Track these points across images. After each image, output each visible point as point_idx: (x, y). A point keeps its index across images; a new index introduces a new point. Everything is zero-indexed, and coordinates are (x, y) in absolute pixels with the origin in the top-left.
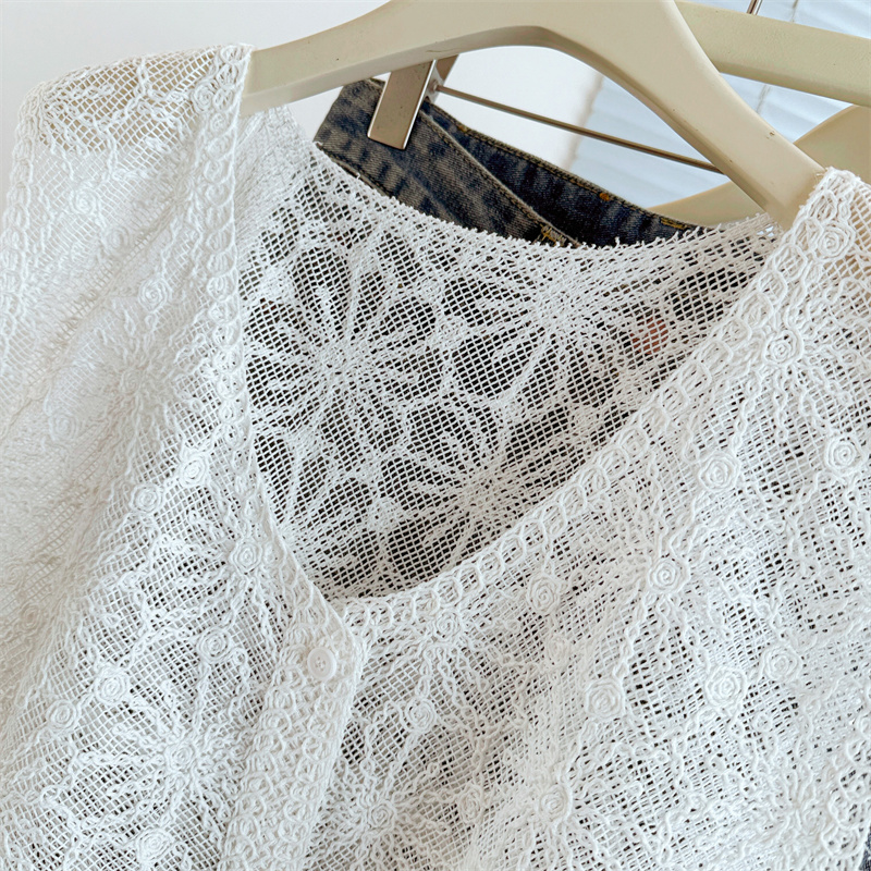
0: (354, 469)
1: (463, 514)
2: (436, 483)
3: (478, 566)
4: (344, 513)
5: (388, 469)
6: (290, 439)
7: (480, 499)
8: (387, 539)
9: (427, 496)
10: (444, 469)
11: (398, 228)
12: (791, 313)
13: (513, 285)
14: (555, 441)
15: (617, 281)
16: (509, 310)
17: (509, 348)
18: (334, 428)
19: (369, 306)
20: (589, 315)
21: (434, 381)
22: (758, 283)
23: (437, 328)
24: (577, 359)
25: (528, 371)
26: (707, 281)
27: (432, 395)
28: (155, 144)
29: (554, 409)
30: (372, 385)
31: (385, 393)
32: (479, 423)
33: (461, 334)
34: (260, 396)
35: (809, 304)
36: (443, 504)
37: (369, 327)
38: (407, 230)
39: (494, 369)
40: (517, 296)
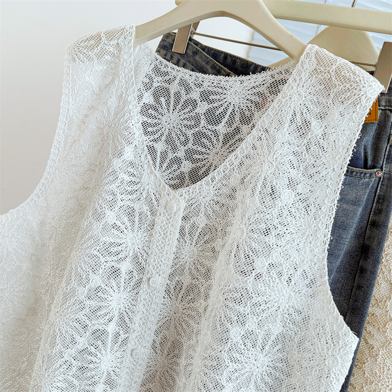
0: (176, 153)
1: (211, 163)
2: (201, 154)
3: (215, 175)
4: (174, 167)
5: (187, 152)
6: (156, 145)
7: (215, 158)
8: (188, 173)
9: (199, 159)
10: (204, 150)
11: (184, 76)
12: (300, 87)
13: (220, 90)
14: (237, 137)
15: (251, 86)
16: (220, 98)
17: (221, 110)
18: (169, 141)
19: (177, 102)
20: (244, 97)
21: (199, 123)
22: (290, 80)
23: (198, 106)
24: (241, 111)
25: (227, 117)
26: (278, 82)
27: (198, 127)
28: (108, 57)
29: (236, 127)
30: (180, 126)
31: (184, 128)
32: (213, 134)
33: (206, 107)
34: (146, 133)
35: (305, 84)
36: (204, 161)
37: (177, 108)
38: (187, 77)
39: (217, 117)
40: (222, 94)
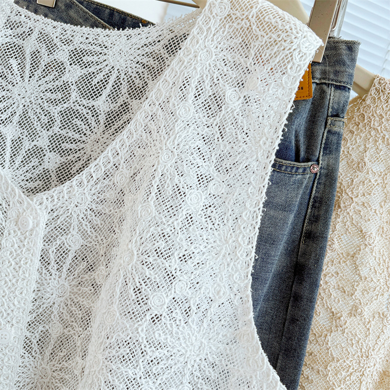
0: (35, 141)
1: (89, 156)
2: (74, 143)
3: (92, 170)
4: (33, 161)
5: (51, 139)
6: (4, 130)
7: (95, 148)
8: (55, 171)
9: (71, 150)
10: (77, 136)
11: (45, 29)
12: (208, 41)
13: (98, 49)
14: (125, 117)
15: (142, 43)
16: (98, 60)
17: (100, 77)
19: (35, 65)
20: (132, 58)
21: (68, 96)
22: (195, 31)
23: (67, 72)
24: (130, 79)
25: (109, 87)
27: (67, 103)
29: (122, 103)
30: (40, 101)
31: (46, 104)
32: (90, 113)
33: (78, 73)
35: (215, 37)
36: (78, 152)
37: (36, 75)
38: (49, 29)
39: (94, 87)
40: (101, 53)
